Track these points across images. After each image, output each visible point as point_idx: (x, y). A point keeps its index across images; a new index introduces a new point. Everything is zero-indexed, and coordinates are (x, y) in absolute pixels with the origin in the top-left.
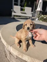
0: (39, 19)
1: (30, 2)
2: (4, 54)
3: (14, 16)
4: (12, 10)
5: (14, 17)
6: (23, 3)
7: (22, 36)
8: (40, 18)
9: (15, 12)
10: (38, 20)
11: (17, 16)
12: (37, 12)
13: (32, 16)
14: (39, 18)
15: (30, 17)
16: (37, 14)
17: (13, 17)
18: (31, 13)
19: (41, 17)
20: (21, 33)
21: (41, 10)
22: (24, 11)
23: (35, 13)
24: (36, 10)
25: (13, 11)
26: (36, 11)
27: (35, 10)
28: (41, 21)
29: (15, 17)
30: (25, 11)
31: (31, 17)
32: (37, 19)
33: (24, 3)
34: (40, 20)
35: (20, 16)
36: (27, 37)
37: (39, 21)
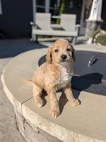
0: (95, 40)
1: (71, 3)
2: (13, 122)
3: (37, 36)
4: (32, 23)
5: (37, 38)
6: (55, 6)
7: (46, 79)
8: (96, 37)
9: (38, 28)
10: (93, 42)
11: (44, 36)
12: (88, 24)
13: (79, 35)
14: (94, 38)
15: (73, 37)
16: (90, 29)
17: (35, 39)
18: (76, 28)
19: (99, 34)
20: (44, 73)
21: (100, 19)
22: (59, 23)
23: (85, 26)
24: (87, 20)
25: (35, 25)
26: (86, 22)
27: (84, 21)
28: (99, 45)
29: (39, 40)
30: (62, 25)
31: (76, 37)
32: (90, 42)
33: (58, 5)
34: (96, 42)
35: (50, 36)
36: (58, 82)
37: (94, 44)
